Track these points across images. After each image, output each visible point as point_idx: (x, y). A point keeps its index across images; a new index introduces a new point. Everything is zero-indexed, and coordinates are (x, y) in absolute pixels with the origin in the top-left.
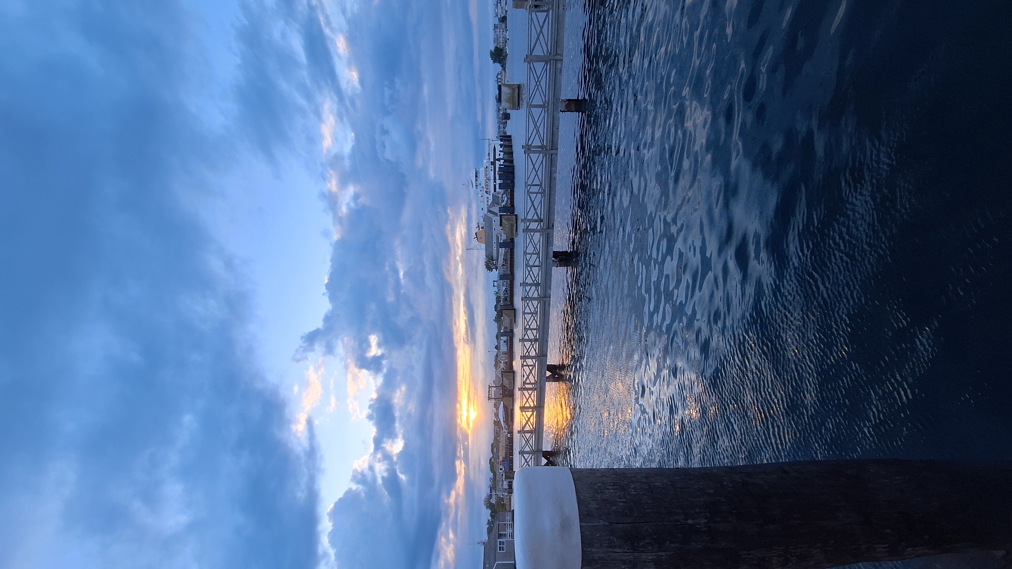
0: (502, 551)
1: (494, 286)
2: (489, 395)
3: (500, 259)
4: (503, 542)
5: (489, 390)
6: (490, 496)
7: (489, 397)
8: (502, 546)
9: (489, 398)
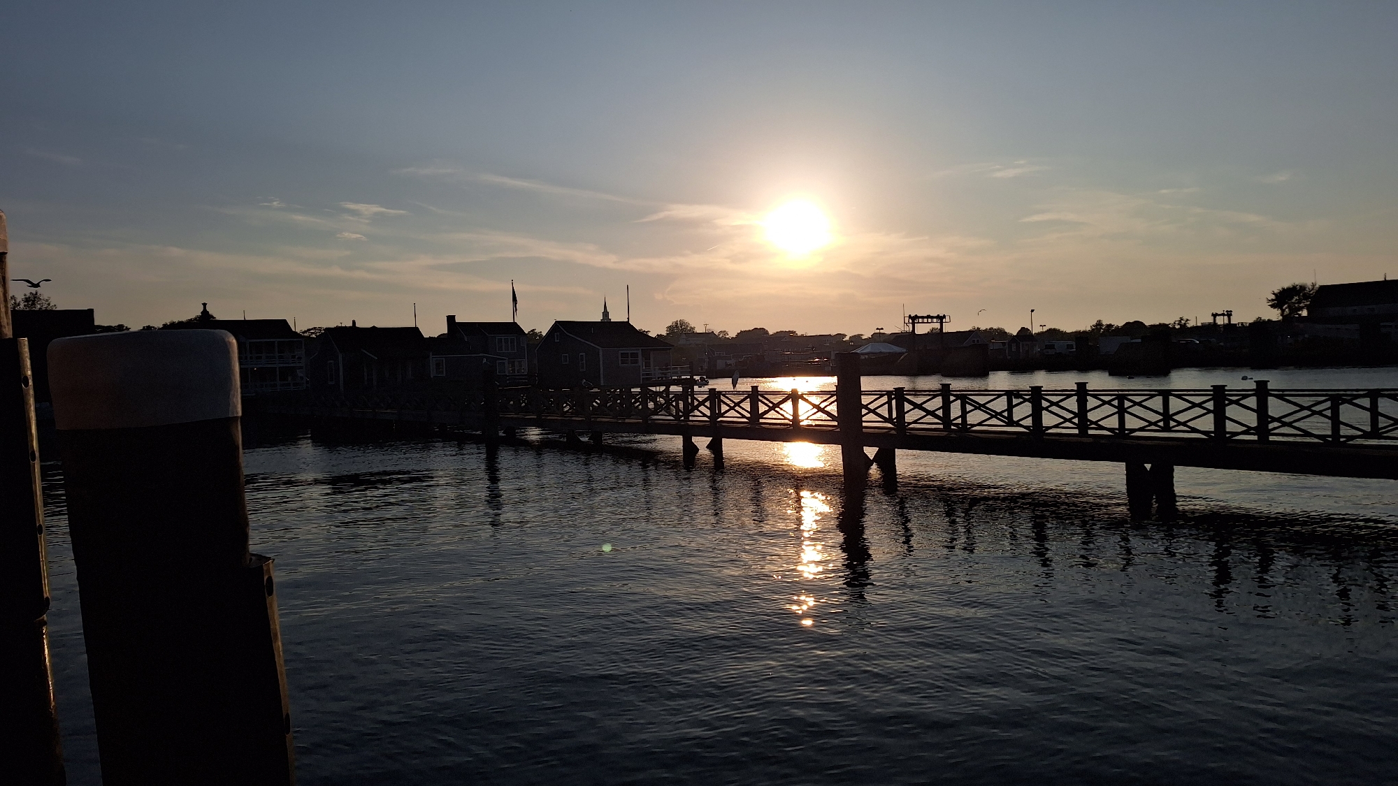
0: (620, 358)
2: (923, 317)
4: (636, 362)
5: (932, 317)
6: (691, 334)
7: (916, 317)
9: (914, 319)
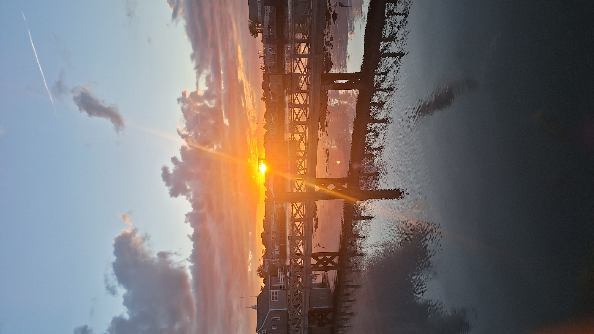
0: (274, 301)
1: (260, 57)
3: (265, 20)
4: (276, 293)
6: (263, 266)
8: (274, 296)
